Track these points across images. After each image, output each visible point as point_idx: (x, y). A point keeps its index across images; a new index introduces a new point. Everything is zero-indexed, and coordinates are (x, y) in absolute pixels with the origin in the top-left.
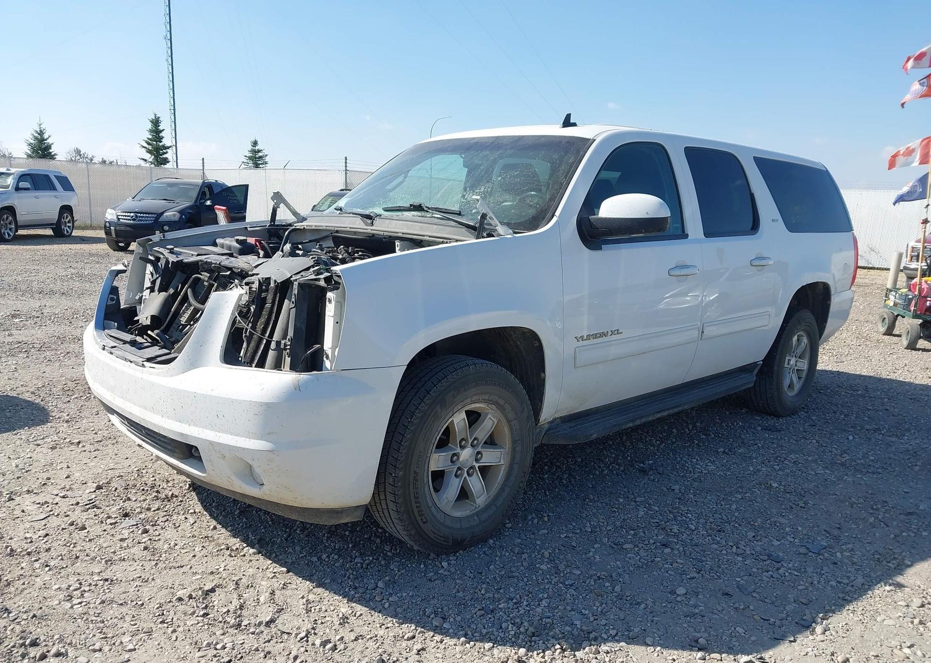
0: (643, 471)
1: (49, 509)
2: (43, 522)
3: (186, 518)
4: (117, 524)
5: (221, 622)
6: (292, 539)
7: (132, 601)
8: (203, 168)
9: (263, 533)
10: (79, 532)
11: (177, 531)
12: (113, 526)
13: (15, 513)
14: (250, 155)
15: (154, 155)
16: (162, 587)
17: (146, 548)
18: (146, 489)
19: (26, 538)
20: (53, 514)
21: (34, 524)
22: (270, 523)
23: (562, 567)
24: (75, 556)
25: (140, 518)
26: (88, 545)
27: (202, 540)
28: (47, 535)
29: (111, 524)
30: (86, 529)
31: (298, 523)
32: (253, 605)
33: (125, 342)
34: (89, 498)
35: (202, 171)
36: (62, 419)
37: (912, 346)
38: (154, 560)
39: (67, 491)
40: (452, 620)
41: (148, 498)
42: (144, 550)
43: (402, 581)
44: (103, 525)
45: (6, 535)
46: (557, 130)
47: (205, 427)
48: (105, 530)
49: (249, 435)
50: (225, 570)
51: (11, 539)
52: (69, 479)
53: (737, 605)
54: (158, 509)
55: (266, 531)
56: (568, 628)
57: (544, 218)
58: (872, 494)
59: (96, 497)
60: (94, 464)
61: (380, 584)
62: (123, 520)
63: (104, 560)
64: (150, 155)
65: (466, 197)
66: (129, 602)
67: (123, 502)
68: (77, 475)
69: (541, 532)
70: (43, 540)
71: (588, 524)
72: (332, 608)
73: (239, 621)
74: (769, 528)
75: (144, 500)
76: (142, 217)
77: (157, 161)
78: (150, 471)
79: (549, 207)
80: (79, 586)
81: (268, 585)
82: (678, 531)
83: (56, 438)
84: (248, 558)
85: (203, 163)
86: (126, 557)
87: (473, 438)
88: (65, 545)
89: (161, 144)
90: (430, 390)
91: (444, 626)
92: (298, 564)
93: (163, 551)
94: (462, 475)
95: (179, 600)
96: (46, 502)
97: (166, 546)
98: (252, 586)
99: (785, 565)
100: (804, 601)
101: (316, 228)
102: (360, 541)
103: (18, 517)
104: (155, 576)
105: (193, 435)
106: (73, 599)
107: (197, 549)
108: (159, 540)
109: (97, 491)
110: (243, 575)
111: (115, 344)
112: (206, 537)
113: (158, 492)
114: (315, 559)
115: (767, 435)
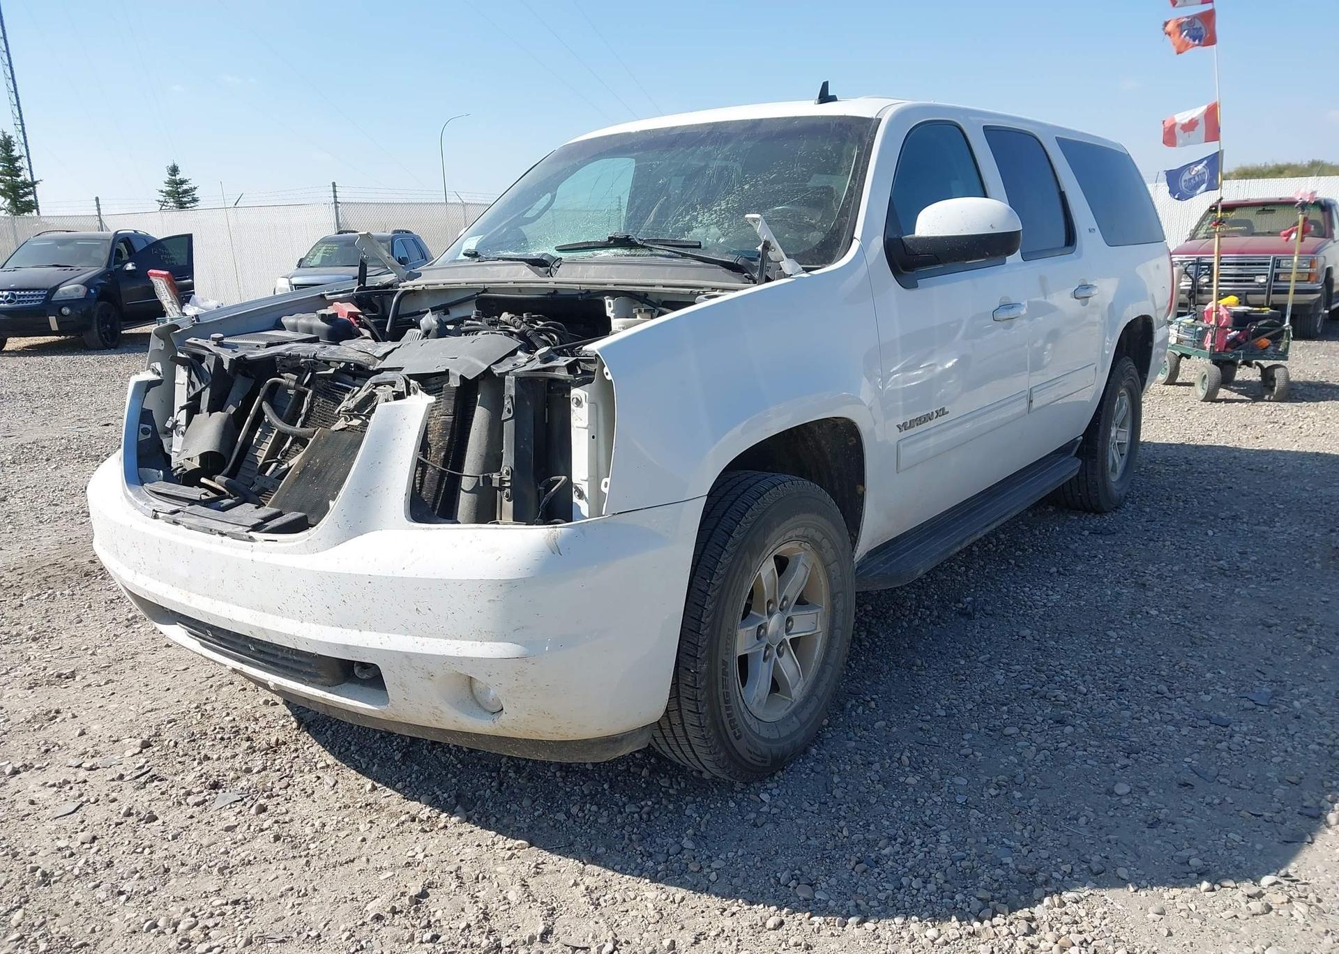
0: (965, 614)
1: (75, 792)
2: (77, 817)
3: (319, 778)
4: (207, 804)
5: (465, 946)
6: (507, 788)
7: (299, 933)
8: (99, 213)
9: (456, 784)
10: (147, 826)
11: (314, 801)
12: (201, 807)
13: (17, 807)
14: (168, 189)
15: (10, 197)
16: (336, 901)
17: (277, 838)
18: (226, 737)
19: (59, 849)
20: (88, 801)
21: (63, 822)
22: (459, 766)
23: (935, 775)
24: (162, 870)
25: (242, 788)
26: (174, 847)
27: (362, 810)
28: (94, 838)
29: (197, 804)
30: (156, 819)
31: (504, 760)
32: (501, 908)
33: (192, 502)
34: (138, 766)
35: (97, 218)
36: (23, 636)
37: (1211, 397)
38: (301, 856)
39: (93, 757)
40: (824, 885)
41: (237, 751)
42: (275, 841)
43: (713, 832)
44: (183, 807)
45: (21, 850)
46: (811, 108)
47: (393, 630)
48: (192, 817)
49: (480, 636)
50: (426, 856)
51: (33, 854)
52: (85, 737)
53: (1208, 799)
54: (264, 769)
55: (459, 781)
56: (999, 871)
57: (838, 243)
58: (1283, 610)
59: (147, 762)
60: (116, 706)
61: (687, 844)
62: (214, 795)
63: (216, 869)
64: (3, 199)
65: (700, 219)
66: (295, 935)
67: (198, 764)
68: (95, 727)
69: (877, 725)
70: (91, 848)
71: (938, 706)
72: (632, 895)
73: (495, 941)
74: (1183, 677)
75: (234, 757)
76: (24, 296)
77: (17, 207)
78: (218, 705)
79: (842, 226)
80: (193, 919)
81: (511, 872)
82: (1066, 699)
83: (29, 670)
84: (451, 829)
85: (98, 205)
86: (251, 858)
87: (782, 598)
88: (134, 852)
89: (19, 179)
90: (732, 531)
91: (818, 896)
92: (540, 829)
93: (307, 838)
94: (771, 656)
95: (377, 918)
96: (66, 782)
97: (308, 830)
98: (484, 878)
99: (1237, 729)
100: (1294, 779)
101: (448, 286)
102: (616, 777)
103: (29, 814)
104: (315, 883)
105: (370, 646)
106: (193, 945)
107: (362, 827)
108: (292, 820)
109: (144, 751)
110: (461, 861)
111: (175, 508)
112: (367, 805)
113: (248, 739)
114: (561, 817)
115: (1101, 541)
